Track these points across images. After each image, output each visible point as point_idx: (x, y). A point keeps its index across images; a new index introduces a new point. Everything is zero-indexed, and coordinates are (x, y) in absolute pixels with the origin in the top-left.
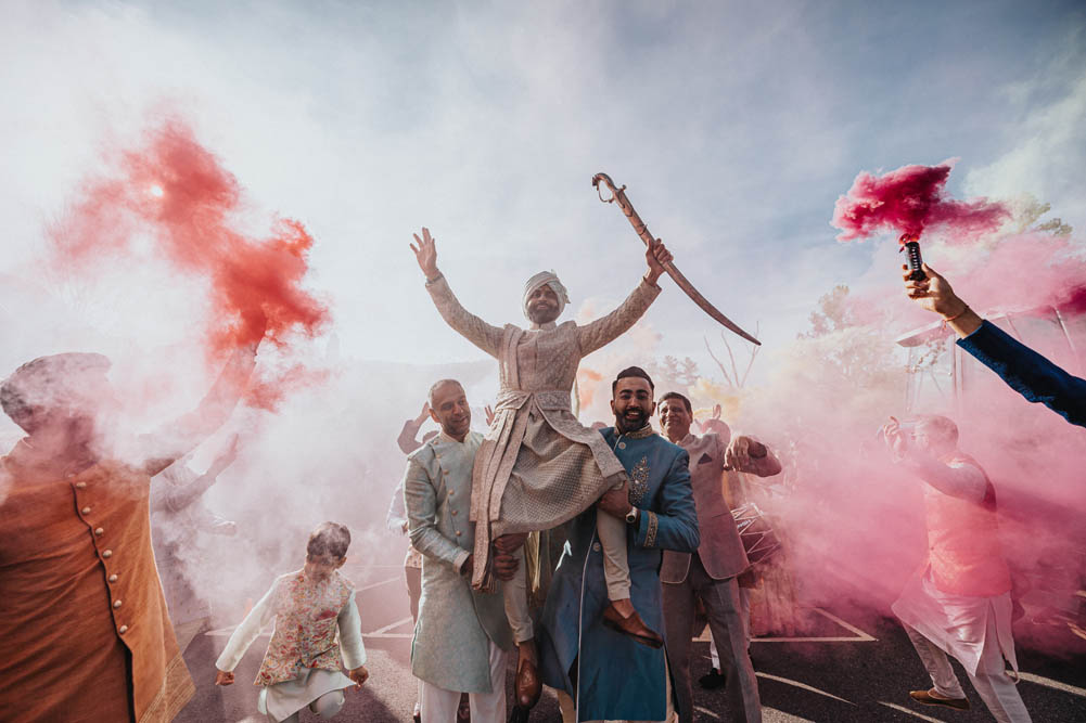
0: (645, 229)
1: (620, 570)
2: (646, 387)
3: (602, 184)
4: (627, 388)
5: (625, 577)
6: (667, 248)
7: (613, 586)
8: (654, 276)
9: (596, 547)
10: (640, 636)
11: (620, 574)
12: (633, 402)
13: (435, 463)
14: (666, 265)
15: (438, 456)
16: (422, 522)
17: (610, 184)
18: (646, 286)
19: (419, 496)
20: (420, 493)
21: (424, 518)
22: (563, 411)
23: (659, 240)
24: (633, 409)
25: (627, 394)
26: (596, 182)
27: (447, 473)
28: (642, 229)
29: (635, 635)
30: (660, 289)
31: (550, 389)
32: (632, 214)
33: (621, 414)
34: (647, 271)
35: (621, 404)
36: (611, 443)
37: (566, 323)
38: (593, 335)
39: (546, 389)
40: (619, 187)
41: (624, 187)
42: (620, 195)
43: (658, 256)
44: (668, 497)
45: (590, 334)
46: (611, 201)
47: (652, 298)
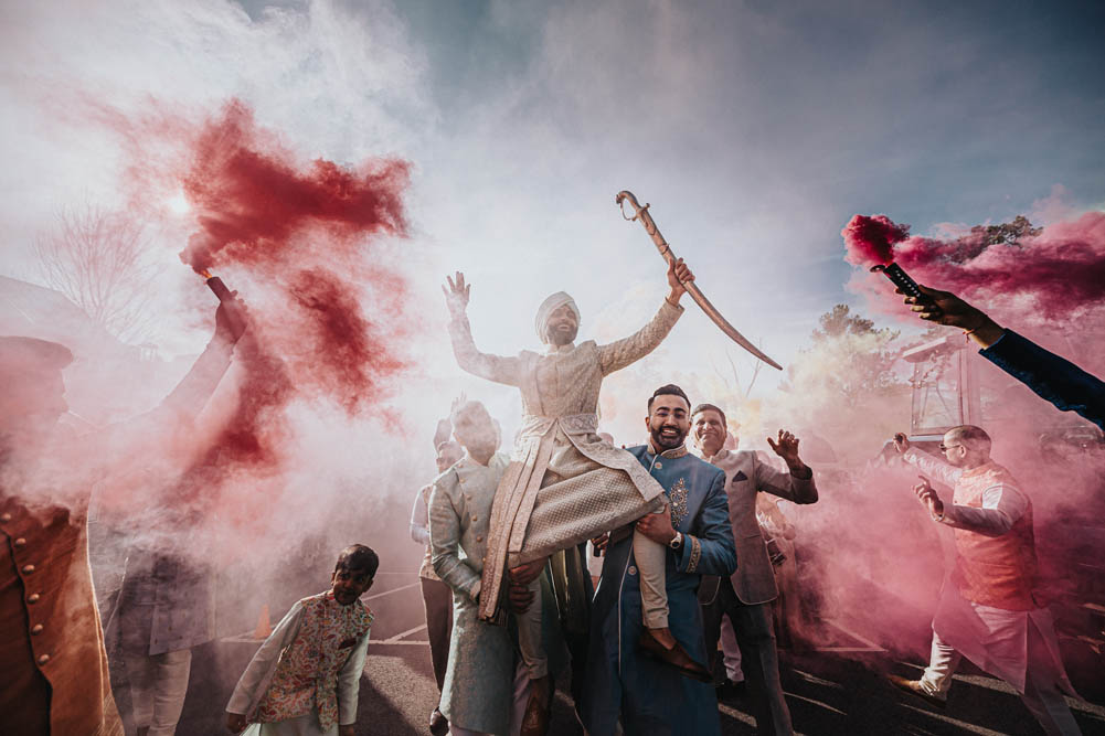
0: (668, 248)
1: (659, 597)
2: (683, 404)
3: (626, 202)
4: (665, 406)
5: (663, 605)
6: (689, 268)
7: (652, 614)
8: (676, 296)
9: (632, 571)
10: (688, 670)
11: (659, 600)
12: (670, 420)
13: (458, 488)
14: (688, 285)
15: (461, 481)
16: (442, 550)
17: (634, 202)
18: (669, 307)
19: (441, 523)
20: (443, 519)
21: (444, 546)
22: (589, 434)
23: (681, 259)
24: (670, 427)
25: (664, 411)
26: (620, 200)
27: (469, 499)
28: (665, 248)
29: (682, 669)
30: (683, 309)
31: (574, 413)
32: (654, 231)
33: (657, 433)
34: (669, 290)
35: (657, 421)
36: (647, 464)
37: (586, 343)
38: (616, 355)
39: (570, 413)
40: (643, 205)
41: (648, 205)
42: (644, 212)
43: (680, 275)
44: (707, 521)
45: (613, 354)
46: (634, 220)
47: (674, 319)
